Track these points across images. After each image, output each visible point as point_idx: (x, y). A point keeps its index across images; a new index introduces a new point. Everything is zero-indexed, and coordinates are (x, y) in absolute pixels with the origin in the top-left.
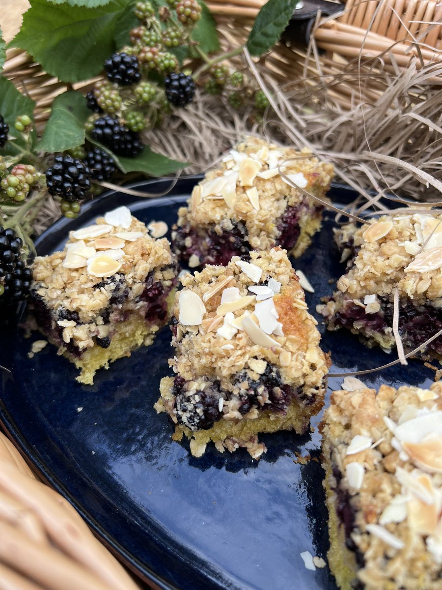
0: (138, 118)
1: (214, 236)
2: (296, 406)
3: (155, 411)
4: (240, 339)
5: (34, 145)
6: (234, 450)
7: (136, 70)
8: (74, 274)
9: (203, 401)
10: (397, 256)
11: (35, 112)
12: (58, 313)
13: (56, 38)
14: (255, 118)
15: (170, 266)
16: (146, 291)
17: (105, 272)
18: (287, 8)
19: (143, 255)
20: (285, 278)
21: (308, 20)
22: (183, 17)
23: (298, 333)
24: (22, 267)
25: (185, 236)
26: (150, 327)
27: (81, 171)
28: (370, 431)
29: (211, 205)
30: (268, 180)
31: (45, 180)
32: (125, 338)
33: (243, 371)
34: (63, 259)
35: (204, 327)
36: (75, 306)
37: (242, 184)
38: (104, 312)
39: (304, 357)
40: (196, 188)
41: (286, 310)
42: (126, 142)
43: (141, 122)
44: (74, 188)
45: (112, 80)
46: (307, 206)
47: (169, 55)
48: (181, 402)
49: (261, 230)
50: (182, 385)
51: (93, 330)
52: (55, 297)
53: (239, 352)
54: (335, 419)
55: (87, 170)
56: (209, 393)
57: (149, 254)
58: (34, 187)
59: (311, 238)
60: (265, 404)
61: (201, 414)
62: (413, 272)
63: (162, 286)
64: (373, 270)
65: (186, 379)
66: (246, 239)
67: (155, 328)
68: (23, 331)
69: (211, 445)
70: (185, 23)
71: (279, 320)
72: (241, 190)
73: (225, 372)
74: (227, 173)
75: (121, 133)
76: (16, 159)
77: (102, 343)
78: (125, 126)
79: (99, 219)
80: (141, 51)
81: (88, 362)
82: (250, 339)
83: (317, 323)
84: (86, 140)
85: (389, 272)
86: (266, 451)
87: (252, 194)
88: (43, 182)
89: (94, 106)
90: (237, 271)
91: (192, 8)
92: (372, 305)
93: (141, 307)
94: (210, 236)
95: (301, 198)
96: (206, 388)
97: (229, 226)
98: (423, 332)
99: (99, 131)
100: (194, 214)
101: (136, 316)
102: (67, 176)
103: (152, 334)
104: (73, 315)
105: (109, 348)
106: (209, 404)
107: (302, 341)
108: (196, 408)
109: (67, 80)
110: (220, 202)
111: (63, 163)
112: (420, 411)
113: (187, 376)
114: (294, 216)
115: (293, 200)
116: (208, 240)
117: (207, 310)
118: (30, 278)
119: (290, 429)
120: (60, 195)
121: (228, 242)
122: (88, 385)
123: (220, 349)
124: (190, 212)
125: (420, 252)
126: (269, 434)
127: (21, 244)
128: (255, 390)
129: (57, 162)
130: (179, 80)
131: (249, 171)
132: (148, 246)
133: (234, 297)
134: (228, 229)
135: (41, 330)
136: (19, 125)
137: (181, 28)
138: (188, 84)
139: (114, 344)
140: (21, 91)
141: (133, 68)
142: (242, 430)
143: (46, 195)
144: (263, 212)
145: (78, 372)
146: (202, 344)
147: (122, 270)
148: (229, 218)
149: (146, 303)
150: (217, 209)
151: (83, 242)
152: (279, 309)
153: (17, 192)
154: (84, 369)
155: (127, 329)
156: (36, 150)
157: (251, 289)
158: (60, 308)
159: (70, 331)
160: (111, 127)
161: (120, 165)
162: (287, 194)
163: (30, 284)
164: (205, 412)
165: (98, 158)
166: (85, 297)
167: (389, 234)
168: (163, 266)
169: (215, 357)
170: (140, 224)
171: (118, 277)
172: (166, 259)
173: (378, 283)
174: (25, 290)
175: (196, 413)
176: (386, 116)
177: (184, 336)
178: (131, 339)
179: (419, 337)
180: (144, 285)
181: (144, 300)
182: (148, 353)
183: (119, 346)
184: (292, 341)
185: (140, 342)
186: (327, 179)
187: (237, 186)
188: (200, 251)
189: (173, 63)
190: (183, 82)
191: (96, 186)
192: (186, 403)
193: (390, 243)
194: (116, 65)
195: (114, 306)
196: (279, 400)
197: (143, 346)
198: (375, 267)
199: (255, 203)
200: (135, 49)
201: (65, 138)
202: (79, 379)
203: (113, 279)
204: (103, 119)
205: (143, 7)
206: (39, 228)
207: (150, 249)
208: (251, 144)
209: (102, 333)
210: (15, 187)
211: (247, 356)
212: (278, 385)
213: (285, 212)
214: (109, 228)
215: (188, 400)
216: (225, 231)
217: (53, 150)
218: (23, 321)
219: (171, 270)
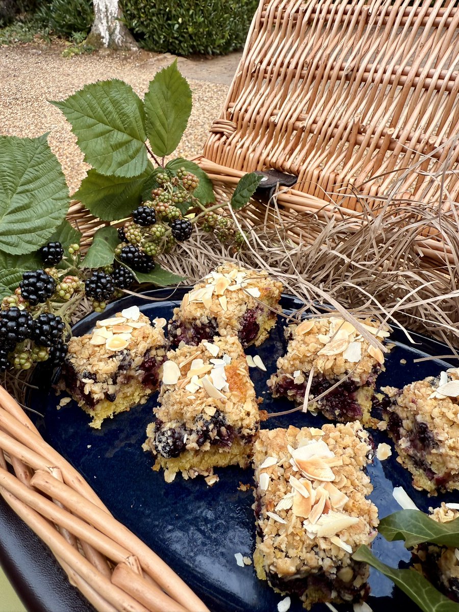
0: (152, 247)
1: (196, 328)
2: (239, 444)
3: (142, 449)
4: (201, 392)
5: (79, 263)
6: (195, 477)
7: (153, 217)
8: (97, 349)
9: (173, 436)
10: (313, 344)
11: (81, 240)
12: (82, 374)
13: (102, 195)
14: (235, 248)
15: (162, 347)
16: (144, 363)
17: (117, 347)
18: (255, 181)
19: (144, 338)
20: (235, 355)
21: (270, 188)
22: (187, 186)
23: (238, 390)
24: (61, 343)
25: (176, 328)
26: (145, 390)
27: (108, 282)
28: (278, 454)
29: (195, 307)
30: (234, 291)
31: (84, 287)
32: (127, 397)
33: (201, 415)
34: (90, 339)
35: (178, 385)
36: (95, 369)
37: (216, 294)
38: (113, 375)
39: (243, 407)
40: (186, 295)
41: (232, 374)
42: (143, 262)
43: (154, 250)
44: (103, 292)
45: (136, 222)
46: (262, 310)
47: (175, 209)
48: (159, 436)
49: (227, 324)
50: (160, 425)
51: (104, 387)
52: (82, 364)
53: (199, 402)
54: (259, 449)
55: (113, 281)
56: (177, 430)
57: (148, 337)
58: (77, 291)
59: (269, 333)
60: (215, 439)
61: (171, 444)
62: (323, 355)
63: (155, 360)
64: (297, 353)
65: (164, 421)
66: (217, 330)
67: (148, 391)
68: (56, 391)
69: (179, 474)
70: (188, 189)
71: (227, 381)
72: (216, 297)
73: (189, 415)
74: (207, 286)
75: (139, 257)
76: (66, 271)
77: (110, 398)
78: (143, 252)
79: (117, 314)
80: (157, 205)
81: (99, 412)
82: (207, 393)
83: (253, 385)
84: (115, 260)
85: (309, 355)
86: (218, 480)
87: (223, 300)
88: (83, 288)
89: (122, 237)
90: (204, 349)
91: (193, 180)
92: (298, 378)
93: (140, 374)
94: (194, 328)
95: (256, 305)
96: (176, 427)
97: (206, 321)
98: (337, 399)
99: (124, 255)
100: (183, 312)
101: (136, 381)
102: (99, 284)
103: (146, 395)
104: (93, 376)
105: (115, 402)
106: (176, 438)
107: (242, 396)
108: (167, 439)
109: (106, 220)
110: (201, 305)
111: (97, 276)
112: (311, 441)
113: (164, 419)
114: (252, 316)
115: (250, 306)
116: (192, 330)
117: (182, 374)
118: (66, 351)
119: (236, 464)
120: (93, 297)
121: (205, 332)
122: (98, 429)
123: (186, 399)
124: (181, 311)
125: (330, 342)
126: (221, 468)
127: (64, 326)
128: (207, 427)
129: (94, 275)
130: (180, 224)
131: (222, 285)
132: (147, 332)
133: (198, 366)
134: (205, 323)
135: (68, 390)
136: (71, 250)
137: (186, 192)
138: (187, 227)
139: (118, 400)
140: (73, 227)
141: (151, 216)
142: (201, 462)
143: (83, 296)
144: (228, 312)
145: (91, 419)
146: (176, 396)
147: (129, 347)
148: (206, 315)
149: (143, 371)
150: (199, 309)
151: (105, 328)
152: (228, 374)
153: (66, 293)
154: (95, 417)
155: (129, 390)
156: (79, 266)
157: (212, 361)
158: (85, 371)
159: (89, 386)
160: (133, 253)
161: (136, 278)
162: (247, 301)
163: (66, 355)
164: (174, 443)
165: (122, 272)
166: (102, 364)
167: (311, 330)
168: (157, 347)
169: (183, 405)
170: (146, 318)
171: (125, 352)
172: (160, 341)
173: (302, 362)
174: (62, 359)
175: (168, 443)
176: (320, 250)
177: (165, 393)
178: (131, 398)
179: (334, 403)
180: (143, 359)
181: (142, 370)
182: (143, 410)
183: (121, 402)
184: (235, 396)
185: (137, 401)
186: (277, 292)
187: (213, 294)
188: (187, 338)
189: (177, 214)
190: (184, 226)
191: (118, 292)
192: (161, 436)
193: (311, 335)
194: (140, 213)
195: (121, 371)
196: (224, 437)
197: (139, 404)
198: (299, 351)
199: (224, 306)
200: (154, 203)
201: (101, 259)
202: (91, 425)
203: (122, 353)
204: (128, 247)
205: (162, 176)
206: (75, 319)
207: (149, 334)
208: (227, 267)
209: (111, 390)
210: (65, 290)
211: (204, 405)
212: (224, 425)
213: (246, 313)
214: (124, 320)
215: (163, 435)
216: (203, 324)
217: (91, 267)
218: (56, 383)
219: (163, 349)
